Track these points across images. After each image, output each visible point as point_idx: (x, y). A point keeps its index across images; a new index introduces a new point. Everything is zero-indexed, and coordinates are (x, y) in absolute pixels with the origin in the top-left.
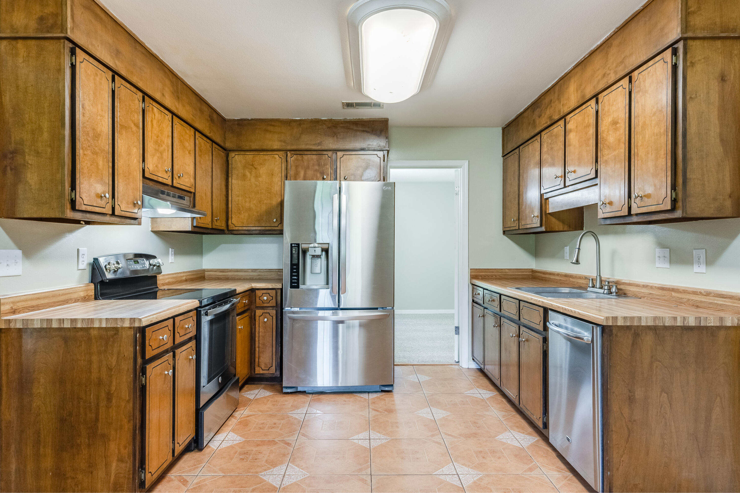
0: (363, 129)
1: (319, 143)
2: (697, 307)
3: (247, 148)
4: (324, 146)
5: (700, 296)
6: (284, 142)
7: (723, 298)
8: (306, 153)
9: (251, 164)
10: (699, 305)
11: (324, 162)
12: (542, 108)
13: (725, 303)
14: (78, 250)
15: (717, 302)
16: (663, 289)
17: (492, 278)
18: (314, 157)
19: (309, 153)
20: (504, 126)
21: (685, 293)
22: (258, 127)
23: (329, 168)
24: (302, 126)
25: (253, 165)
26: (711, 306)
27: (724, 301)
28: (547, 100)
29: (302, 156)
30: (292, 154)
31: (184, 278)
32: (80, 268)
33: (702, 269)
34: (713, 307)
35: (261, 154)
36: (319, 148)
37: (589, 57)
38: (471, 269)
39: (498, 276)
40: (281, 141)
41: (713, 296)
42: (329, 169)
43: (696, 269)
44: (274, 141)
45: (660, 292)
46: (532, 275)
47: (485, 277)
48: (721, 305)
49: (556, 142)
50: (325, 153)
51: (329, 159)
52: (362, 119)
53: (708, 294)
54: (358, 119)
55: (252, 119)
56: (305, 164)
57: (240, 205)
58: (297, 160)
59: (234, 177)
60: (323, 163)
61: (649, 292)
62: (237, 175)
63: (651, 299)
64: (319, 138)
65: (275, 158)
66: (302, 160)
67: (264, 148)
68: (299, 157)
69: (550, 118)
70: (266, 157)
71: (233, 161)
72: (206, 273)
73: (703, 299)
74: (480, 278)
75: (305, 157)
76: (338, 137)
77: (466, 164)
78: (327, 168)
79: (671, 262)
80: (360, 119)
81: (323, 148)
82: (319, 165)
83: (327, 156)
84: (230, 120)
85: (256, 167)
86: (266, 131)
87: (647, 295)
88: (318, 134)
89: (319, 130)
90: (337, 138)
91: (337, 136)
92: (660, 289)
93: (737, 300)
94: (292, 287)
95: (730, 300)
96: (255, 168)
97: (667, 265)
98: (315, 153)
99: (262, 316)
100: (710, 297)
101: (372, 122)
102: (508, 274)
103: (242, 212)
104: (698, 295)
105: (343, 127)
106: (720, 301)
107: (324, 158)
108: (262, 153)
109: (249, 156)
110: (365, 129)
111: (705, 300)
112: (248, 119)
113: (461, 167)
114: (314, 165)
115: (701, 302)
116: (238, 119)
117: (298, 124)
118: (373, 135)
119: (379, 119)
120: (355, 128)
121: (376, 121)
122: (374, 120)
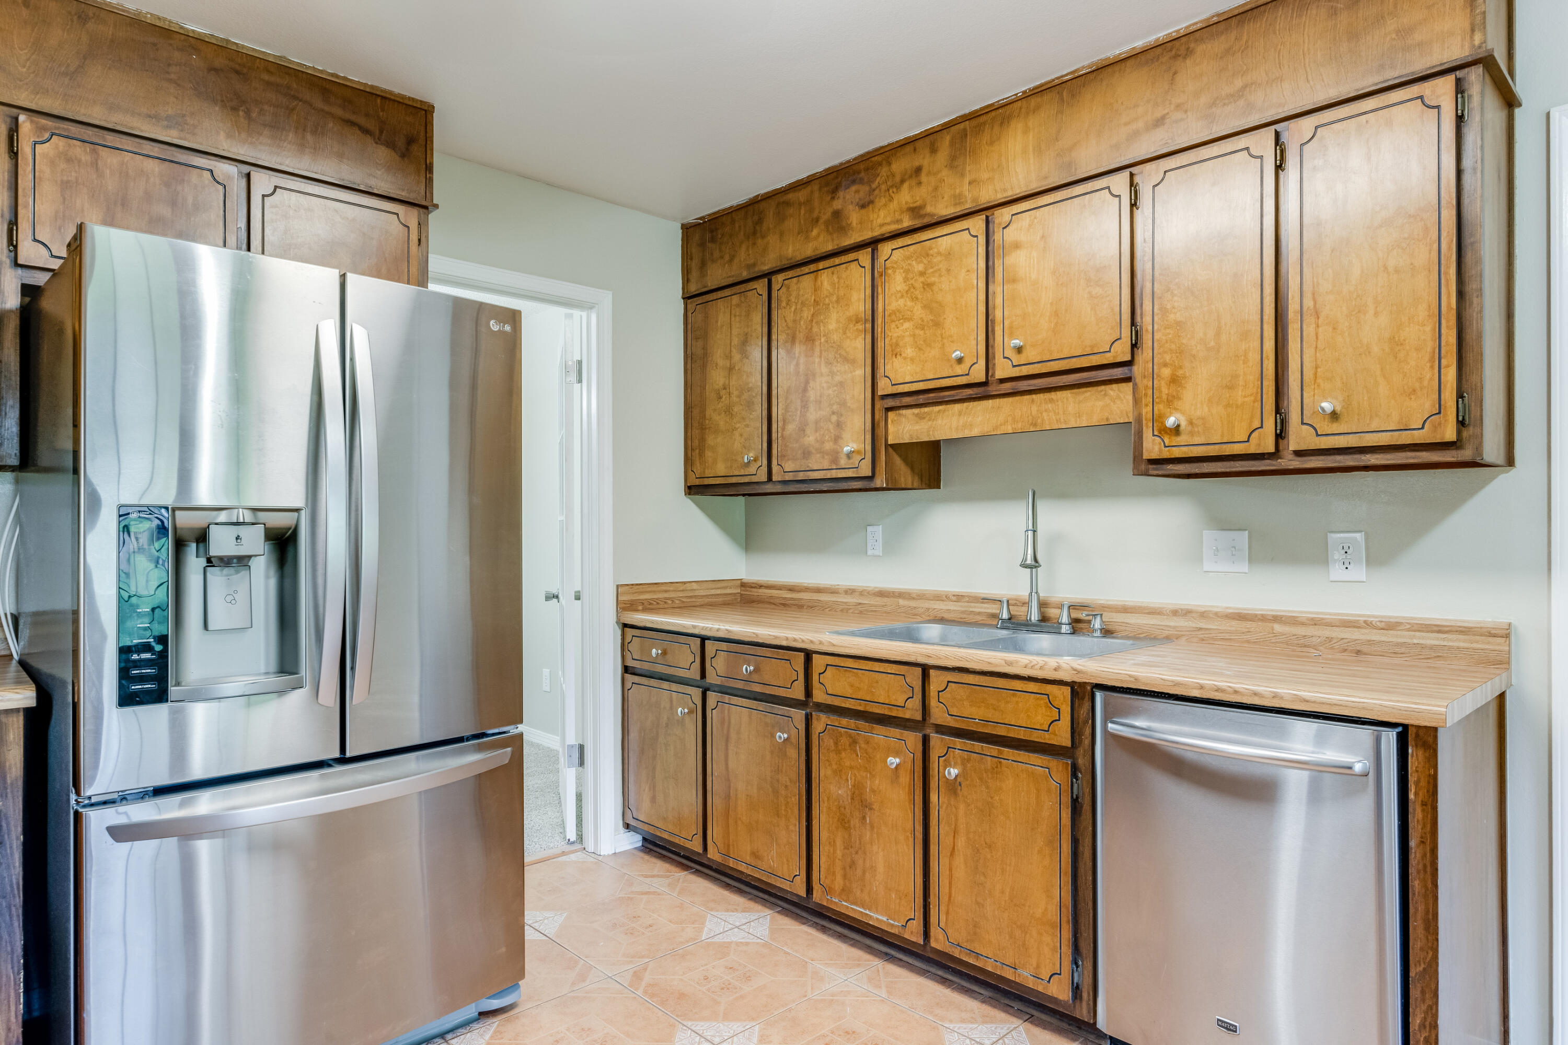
0: (348, 116)
1: (169, 118)
2: (1358, 652)
4: (194, 135)
5: (1364, 631)
7: (1439, 632)
8: (110, 139)
10: (1365, 649)
11: (194, 198)
12: (874, 186)
13: (1445, 643)
15: (1421, 642)
16: (1241, 617)
17: (666, 606)
18: (152, 166)
19: (126, 143)
20: (691, 219)
21: (1315, 624)
23: (217, 222)
24: (90, 25)
26: (1403, 650)
27: (1444, 639)
28: (900, 165)
29: (94, 151)
30: (44, 129)
33: (1358, 572)
34: (1409, 653)
36: (172, 136)
37: (1092, 76)
38: (618, 586)
39: (677, 602)
41: (1409, 630)
42: (216, 228)
43: (1337, 572)
45: (1235, 625)
46: (741, 595)
47: (651, 604)
48: (1432, 648)
49: (948, 271)
50: (199, 161)
51: (217, 192)
52: (345, 78)
53: (1391, 626)
54: (333, 75)
56: (110, 183)
58: (68, 157)
60: (190, 200)
61: (1194, 625)
63: (1203, 640)
64: (171, 99)
66: (95, 164)
68: (79, 151)
69: (915, 211)
73: (1376, 636)
74: (640, 608)
75: (110, 159)
76: (254, 115)
77: (606, 299)
78: (208, 224)
79: (1252, 560)
80: (337, 76)
81: (190, 140)
82: (172, 203)
83: (205, 174)
87: (1188, 633)
88: (170, 81)
89: (169, 65)
90: (250, 118)
91: (248, 113)
92: (1234, 619)
93: (1481, 635)
94: (127, 699)
95: (1461, 637)
97: (1245, 567)
98: (155, 150)
100: (1399, 633)
101: (379, 100)
102: (697, 593)
104: (1359, 627)
105: (274, 87)
106: (1431, 640)
107: (193, 181)
110: (353, 118)
111: (1383, 639)
113: (591, 308)
114: (148, 196)
115: (1370, 643)
117: (70, 13)
118: (382, 144)
119: (403, 97)
120: (319, 104)
121: (394, 101)
122: (388, 96)
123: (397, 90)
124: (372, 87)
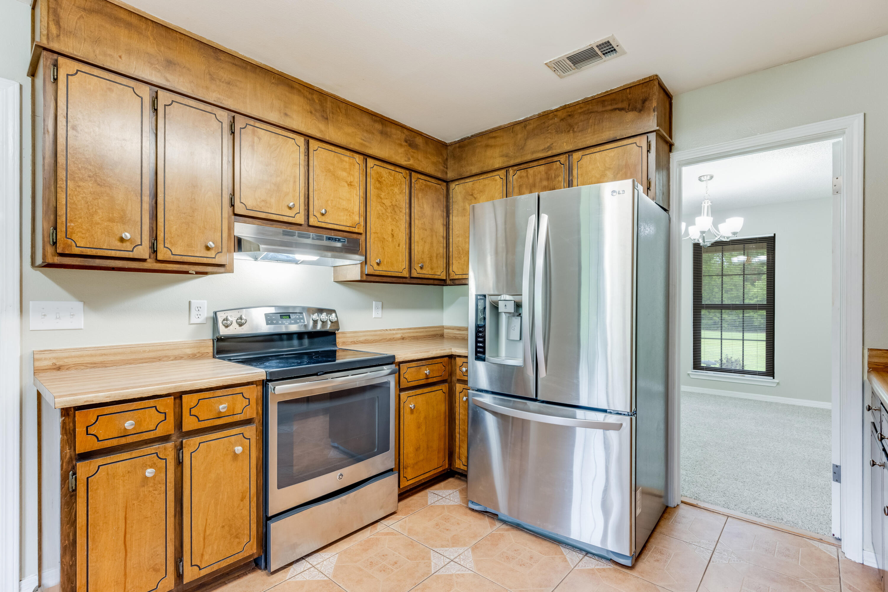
0: (613, 107)
1: (548, 147)
3: (468, 174)
4: (555, 149)
6: (506, 156)
8: (531, 164)
9: (471, 193)
11: (555, 174)
14: (190, 302)
18: (542, 168)
19: (535, 164)
22: (479, 144)
23: (561, 180)
24: (527, 128)
25: (472, 195)
29: (527, 171)
30: (515, 170)
31: (399, 336)
32: (192, 322)
35: (480, 178)
36: (549, 153)
38: (870, 350)
40: (502, 156)
42: (561, 183)
44: (495, 158)
50: (556, 159)
51: (561, 168)
52: (611, 90)
54: (605, 92)
55: (472, 136)
56: (531, 180)
57: (460, 248)
58: (521, 177)
59: (455, 212)
60: (553, 176)
62: (457, 210)
64: (549, 139)
65: (496, 180)
66: (527, 176)
67: (485, 169)
68: (523, 173)
70: (486, 182)
71: (454, 193)
72: (445, 330)
75: (531, 171)
76: (575, 130)
77: (856, 122)
78: (559, 181)
80: (607, 92)
81: (555, 152)
82: (548, 179)
83: (558, 163)
84: (451, 144)
85: (475, 196)
86: (487, 146)
88: (548, 133)
89: (548, 127)
90: (574, 132)
91: (573, 129)
94: (477, 358)
96: (475, 198)
98: (543, 162)
99: (462, 393)
101: (628, 90)
103: (462, 256)
105: (584, 113)
107: (555, 167)
108: (482, 178)
109: (469, 184)
110: (615, 106)
112: (468, 137)
113: (844, 133)
114: (541, 180)
116: (458, 141)
117: (522, 127)
118: (630, 111)
119: (639, 81)
120: (600, 109)
121: (635, 86)
122: (631, 85)
123: (636, 80)
124: (624, 86)
